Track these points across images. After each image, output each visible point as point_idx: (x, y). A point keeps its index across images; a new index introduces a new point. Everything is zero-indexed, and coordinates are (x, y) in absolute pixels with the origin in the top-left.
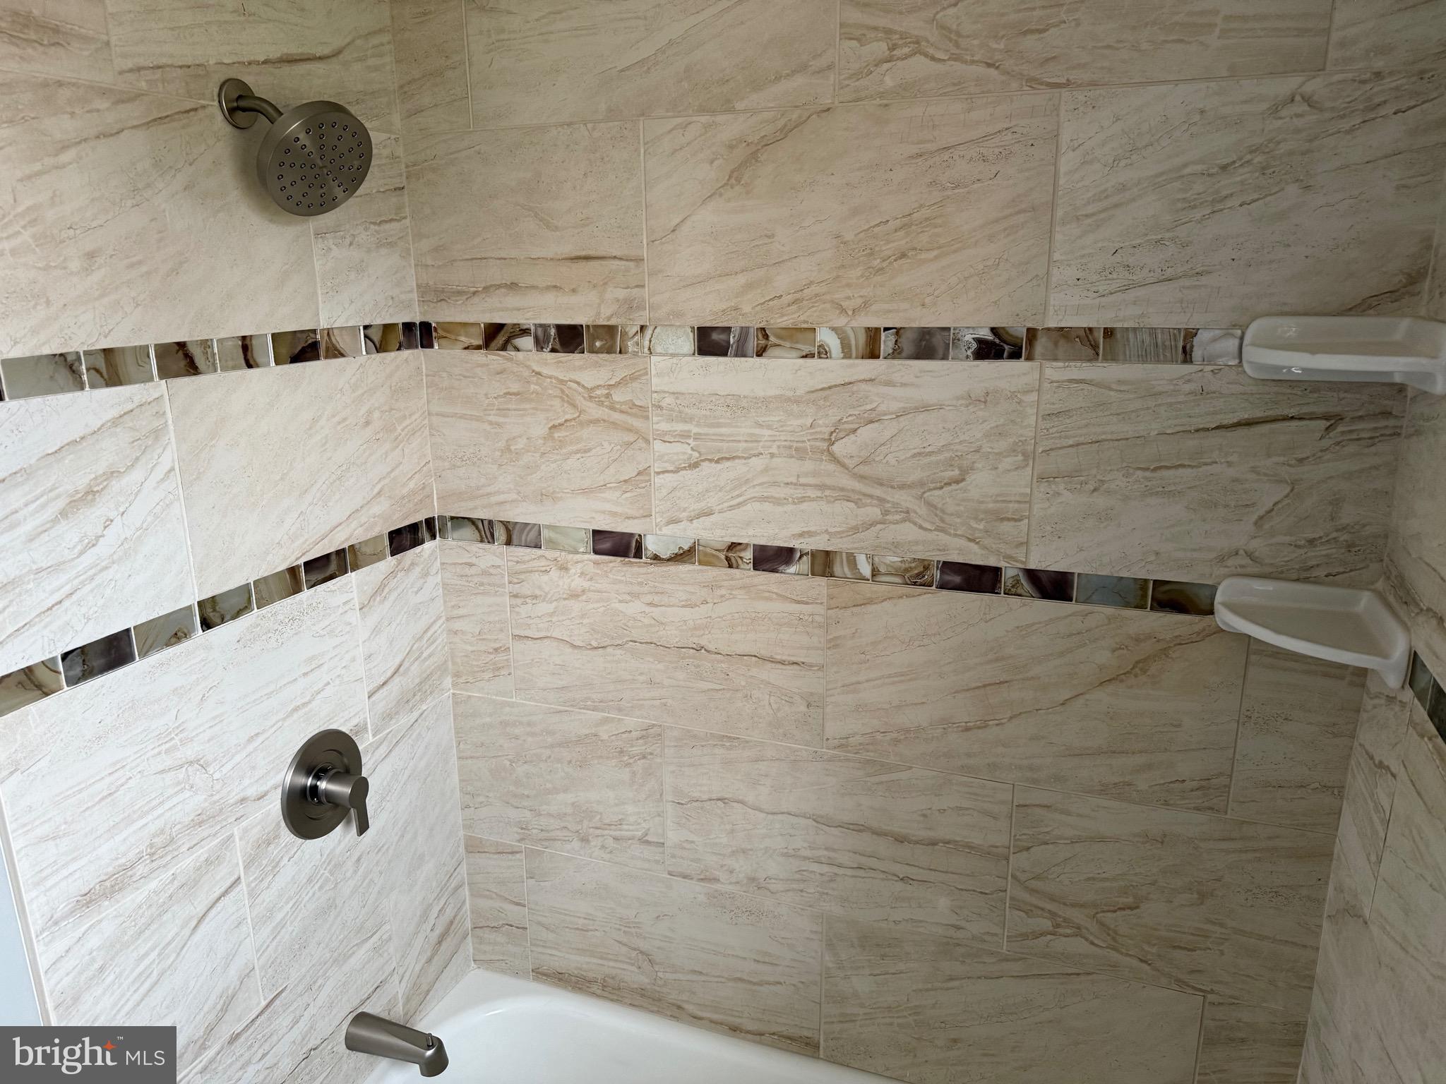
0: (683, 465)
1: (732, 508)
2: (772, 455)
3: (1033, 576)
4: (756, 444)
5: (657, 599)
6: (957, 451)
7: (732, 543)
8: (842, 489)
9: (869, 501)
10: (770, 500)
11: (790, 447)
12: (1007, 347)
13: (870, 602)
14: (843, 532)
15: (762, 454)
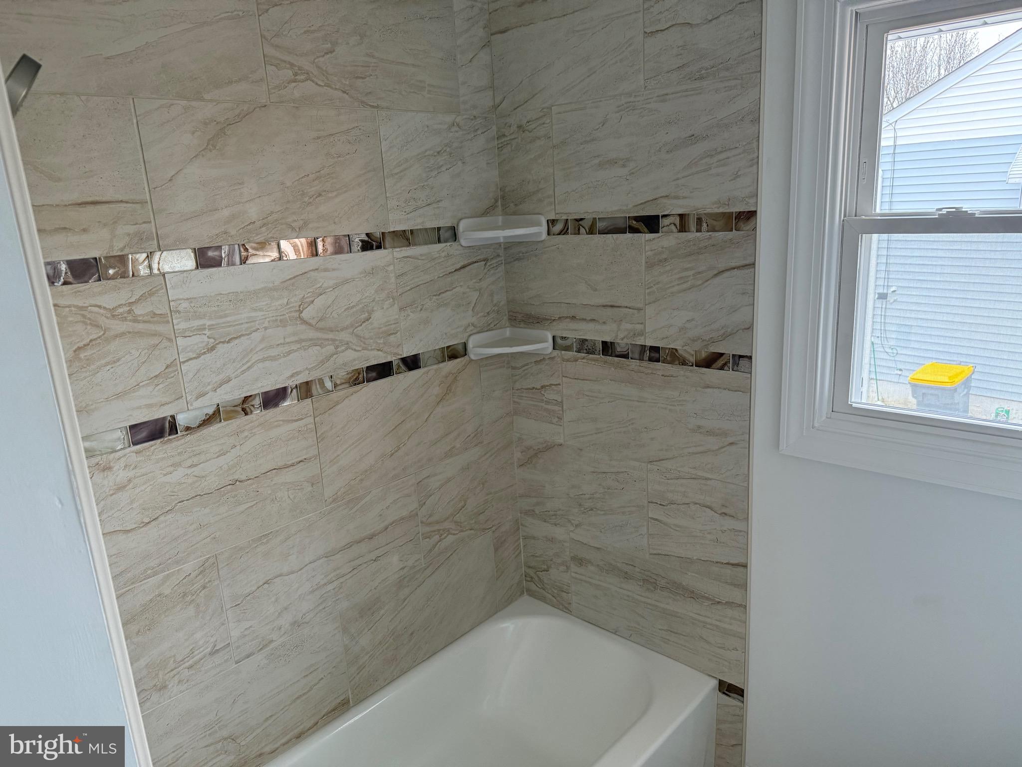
0: (203, 351)
1: (243, 372)
2: (266, 328)
3: (404, 360)
4: (252, 324)
5: (195, 460)
6: (365, 303)
7: (245, 397)
8: (311, 340)
9: (327, 343)
10: (269, 359)
11: (276, 320)
12: (374, 243)
13: (337, 403)
14: (316, 366)
15: (259, 329)
